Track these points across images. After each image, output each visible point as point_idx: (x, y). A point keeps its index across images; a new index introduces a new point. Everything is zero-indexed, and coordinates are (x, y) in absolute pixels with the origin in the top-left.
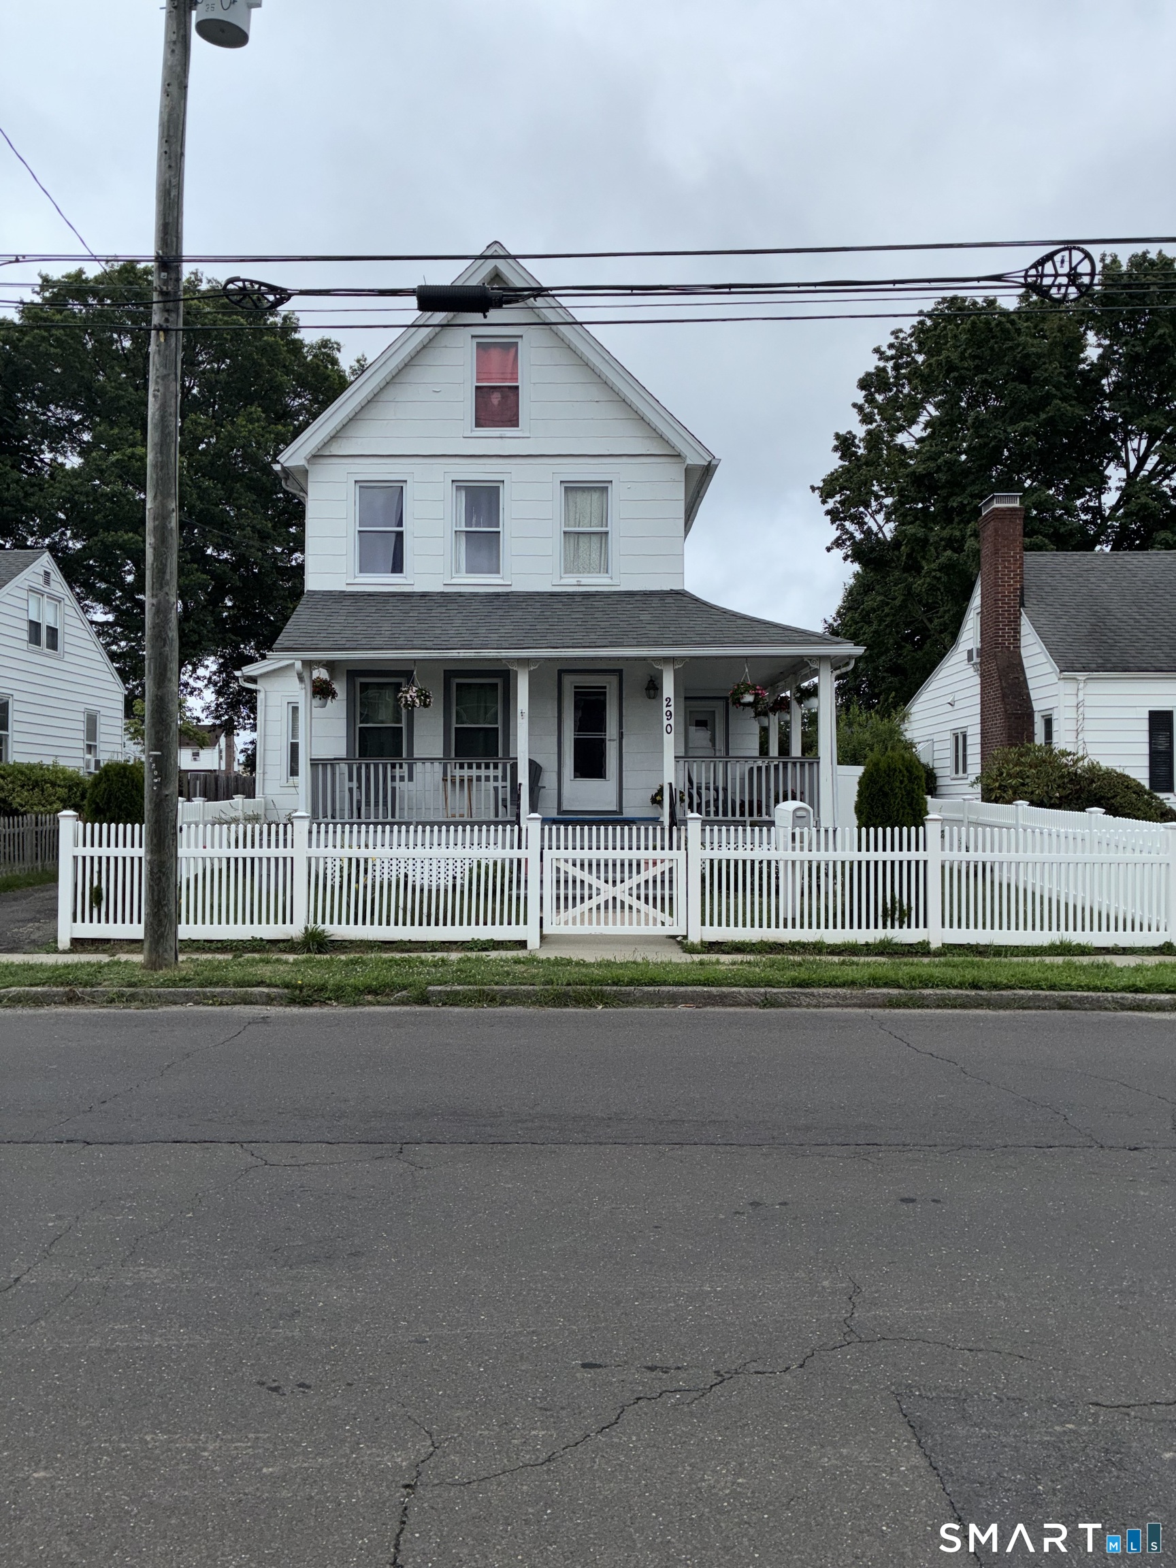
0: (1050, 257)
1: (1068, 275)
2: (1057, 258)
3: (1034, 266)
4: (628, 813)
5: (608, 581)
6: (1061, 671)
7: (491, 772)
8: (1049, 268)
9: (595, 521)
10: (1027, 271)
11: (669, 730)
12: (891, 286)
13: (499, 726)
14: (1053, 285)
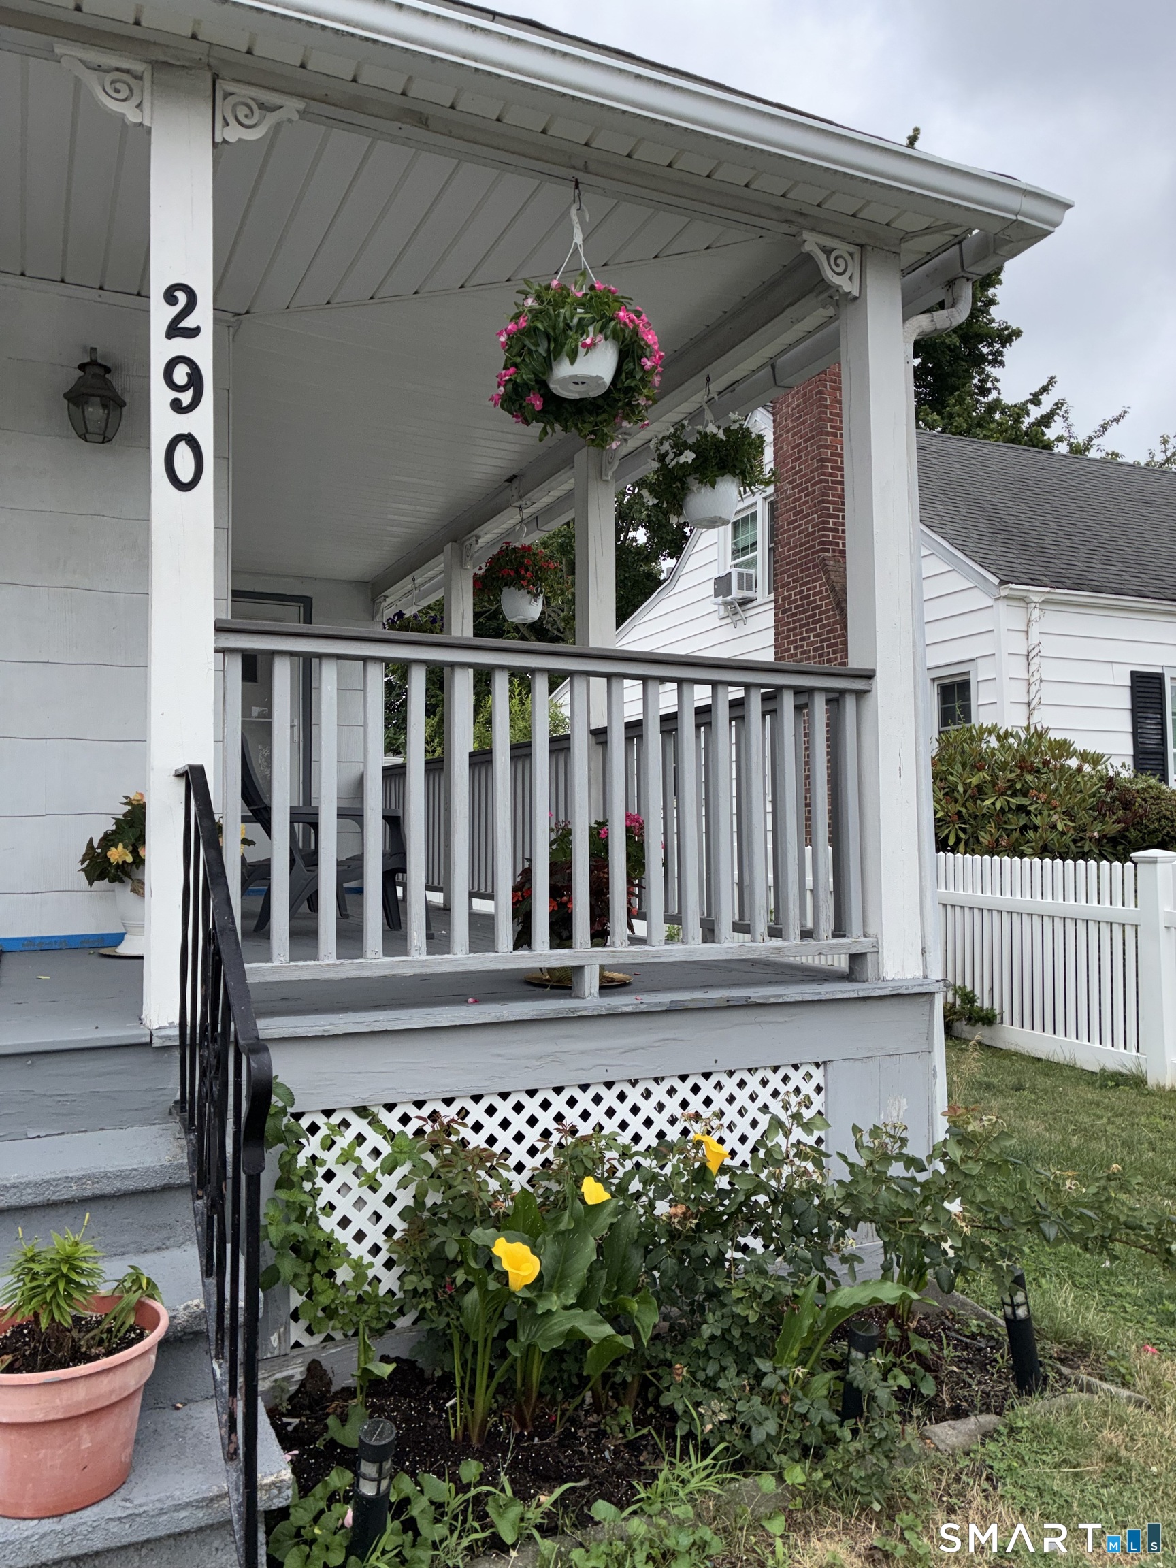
6: (1002, 583)
11: (185, 470)
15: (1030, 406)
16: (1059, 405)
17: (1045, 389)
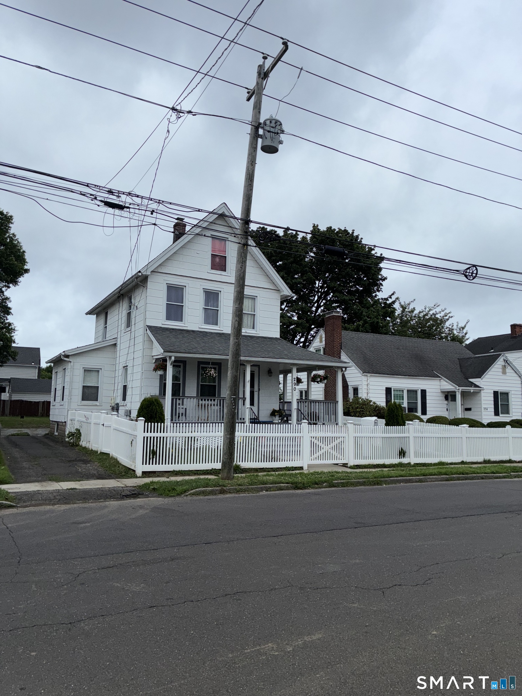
0: (469, 268)
1: (471, 273)
2: (470, 269)
3: (466, 270)
4: (261, 419)
5: (255, 332)
6: (363, 373)
7: (213, 402)
8: (468, 271)
9: (250, 310)
10: (464, 270)
11: (295, 390)
12: (435, 268)
13: (217, 384)
14: (468, 275)
15: (389, 298)
16: (397, 298)
17: (393, 294)
